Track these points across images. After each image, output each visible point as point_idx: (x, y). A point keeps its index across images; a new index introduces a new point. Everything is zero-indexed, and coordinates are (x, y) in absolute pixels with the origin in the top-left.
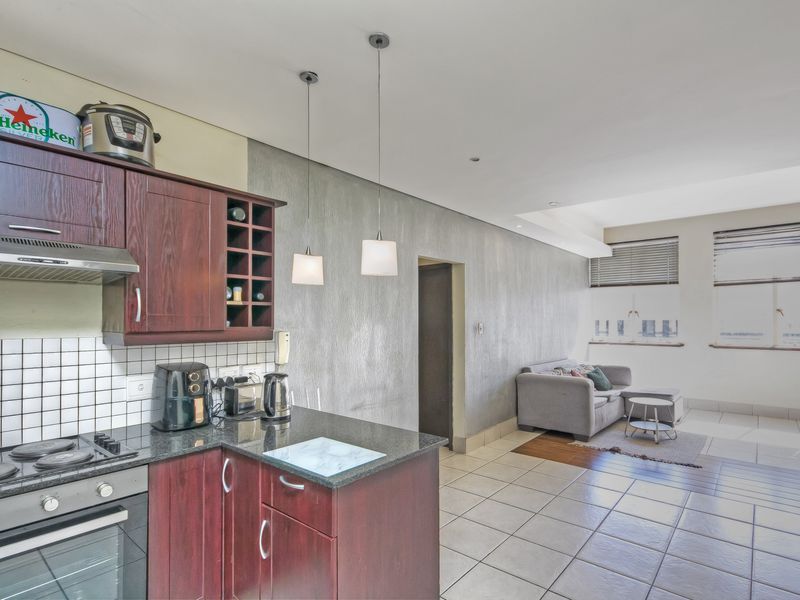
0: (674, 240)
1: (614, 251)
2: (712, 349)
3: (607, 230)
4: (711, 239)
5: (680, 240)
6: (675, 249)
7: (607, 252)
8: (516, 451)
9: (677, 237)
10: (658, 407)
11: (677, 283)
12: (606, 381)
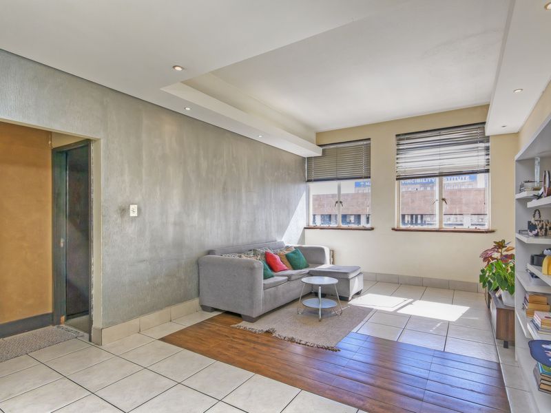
0: (368, 142)
1: (324, 151)
2: (394, 232)
3: (319, 134)
4: (394, 140)
5: (372, 142)
6: (368, 147)
7: (318, 152)
8: (163, 339)
9: (369, 139)
10: (323, 286)
11: (370, 177)
12: (303, 259)
